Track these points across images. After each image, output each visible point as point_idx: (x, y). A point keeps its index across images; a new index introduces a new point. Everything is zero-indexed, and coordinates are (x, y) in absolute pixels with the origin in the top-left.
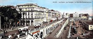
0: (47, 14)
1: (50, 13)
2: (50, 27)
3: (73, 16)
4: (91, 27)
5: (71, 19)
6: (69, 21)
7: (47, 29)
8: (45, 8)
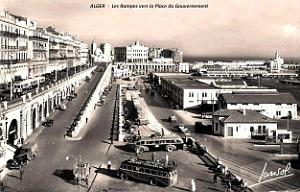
0: (30, 43)
1: (43, 43)
2: (45, 97)
3: (128, 57)
4: (192, 95)
5: (119, 68)
6: (113, 74)
7: (35, 106)
8: (20, 19)
